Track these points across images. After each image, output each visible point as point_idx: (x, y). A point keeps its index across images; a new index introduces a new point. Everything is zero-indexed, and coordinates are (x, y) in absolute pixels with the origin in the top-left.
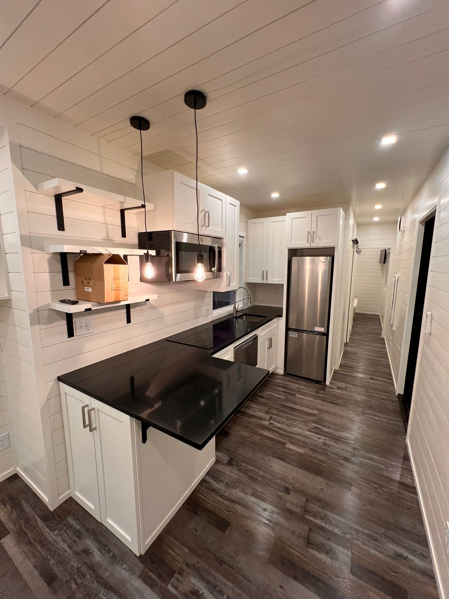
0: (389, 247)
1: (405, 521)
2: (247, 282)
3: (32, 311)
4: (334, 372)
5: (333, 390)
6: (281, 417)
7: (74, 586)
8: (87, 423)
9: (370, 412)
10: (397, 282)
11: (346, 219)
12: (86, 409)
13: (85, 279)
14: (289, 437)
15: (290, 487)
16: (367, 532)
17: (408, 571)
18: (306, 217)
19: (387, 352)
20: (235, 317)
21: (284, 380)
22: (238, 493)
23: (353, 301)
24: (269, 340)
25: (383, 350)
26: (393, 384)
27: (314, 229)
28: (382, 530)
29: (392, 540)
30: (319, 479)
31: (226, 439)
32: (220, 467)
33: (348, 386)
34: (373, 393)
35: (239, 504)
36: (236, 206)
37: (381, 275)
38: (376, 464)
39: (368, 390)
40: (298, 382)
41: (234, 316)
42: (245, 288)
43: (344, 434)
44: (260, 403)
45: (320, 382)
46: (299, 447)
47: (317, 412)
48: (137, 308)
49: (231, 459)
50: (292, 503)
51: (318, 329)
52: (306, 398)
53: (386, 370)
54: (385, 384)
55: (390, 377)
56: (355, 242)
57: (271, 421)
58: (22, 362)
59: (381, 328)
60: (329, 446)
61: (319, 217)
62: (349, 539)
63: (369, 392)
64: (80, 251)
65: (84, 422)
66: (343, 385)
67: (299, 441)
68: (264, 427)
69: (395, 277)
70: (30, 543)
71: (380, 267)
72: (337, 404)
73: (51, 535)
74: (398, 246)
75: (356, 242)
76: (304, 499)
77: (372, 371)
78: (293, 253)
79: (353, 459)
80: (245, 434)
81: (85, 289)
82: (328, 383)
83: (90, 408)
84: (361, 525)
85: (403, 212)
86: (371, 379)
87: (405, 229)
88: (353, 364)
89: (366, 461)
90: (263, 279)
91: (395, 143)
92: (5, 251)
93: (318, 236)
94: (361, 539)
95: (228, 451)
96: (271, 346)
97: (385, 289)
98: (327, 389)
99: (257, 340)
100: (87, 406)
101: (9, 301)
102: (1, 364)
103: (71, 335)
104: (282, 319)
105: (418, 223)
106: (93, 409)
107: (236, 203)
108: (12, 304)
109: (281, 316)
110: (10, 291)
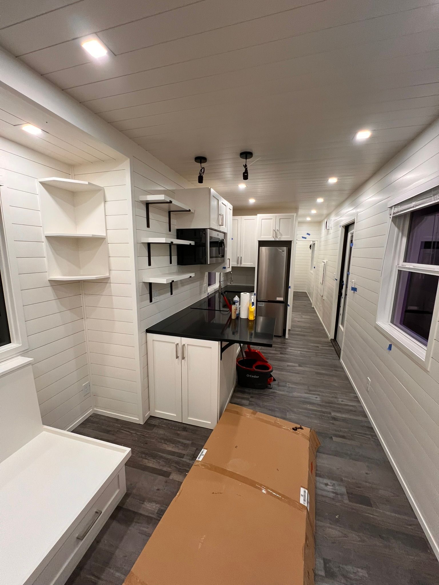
0: (315, 240)
10: (325, 265)
12: (178, 346)
18: (272, 219)
27: (277, 228)
36: (231, 210)
41: (219, 292)
51: (278, 299)
61: (281, 219)
65: (177, 355)
69: (323, 262)
78: (261, 244)
82: (287, 337)
87: (330, 228)
90: (238, 263)
91: (336, 183)
92: (108, 242)
93: (281, 233)
98: (287, 341)
100: (178, 344)
101: (108, 278)
102: (86, 328)
103: (151, 301)
104: (253, 293)
105: (341, 226)
106: (184, 345)
107: (231, 207)
108: (110, 280)
109: (253, 291)
110: (110, 271)
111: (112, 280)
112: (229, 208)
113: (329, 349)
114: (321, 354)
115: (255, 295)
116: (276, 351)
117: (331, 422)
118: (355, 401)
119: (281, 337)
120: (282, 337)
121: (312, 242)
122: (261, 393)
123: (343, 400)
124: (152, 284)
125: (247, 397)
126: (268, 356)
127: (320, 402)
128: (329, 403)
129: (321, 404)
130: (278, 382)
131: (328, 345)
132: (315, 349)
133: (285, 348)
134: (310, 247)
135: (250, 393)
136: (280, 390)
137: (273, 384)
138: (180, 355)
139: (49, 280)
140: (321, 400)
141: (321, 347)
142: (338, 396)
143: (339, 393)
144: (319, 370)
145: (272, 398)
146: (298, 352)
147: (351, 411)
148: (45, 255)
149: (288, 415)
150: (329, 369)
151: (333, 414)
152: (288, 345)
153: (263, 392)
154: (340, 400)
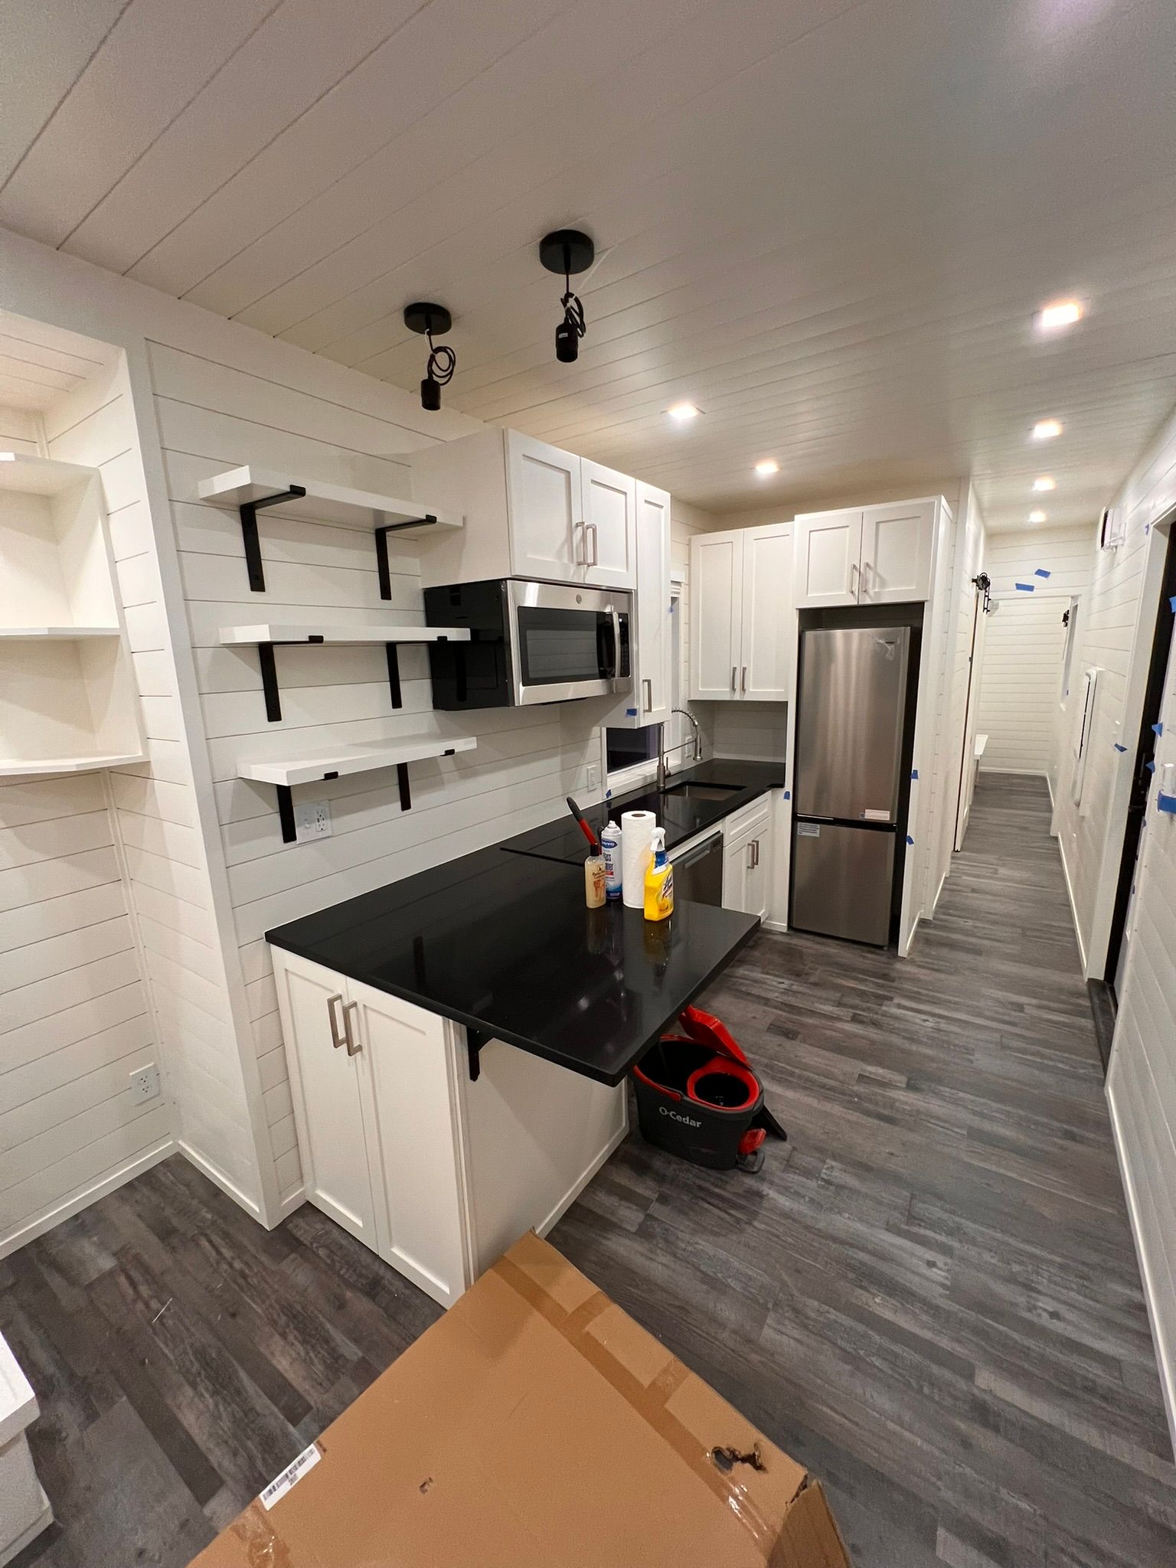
2: (692, 699)
8: (342, 1035)
10: (1092, 688)
11: (956, 525)
12: (337, 1005)
18: (848, 526)
19: (1062, 872)
20: (662, 790)
23: (973, 740)
24: (750, 847)
27: (868, 557)
36: (661, 507)
41: (659, 788)
42: (687, 712)
48: (423, 774)
56: (980, 582)
58: (181, 902)
61: (881, 525)
65: (335, 1034)
69: (1089, 676)
74: (1098, 588)
75: (982, 582)
78: (814, 619)
82: (902, 951)
83: (347, 1003)
85: (1115, 494)
87: (1118, 542)
90: (734, 689)
91: (1078, 322)
92: (130, 648)
93: (879, 576)
96: (757, 861)
99: (722, 847)
100: (336, 997)
102: (130, 908)
103: (289, 835)
104: (782, 792)
105: (1151, 527)
106: (354, 1005)
107: (663, 497)
108: (152, 769)
109: (782, 786)
110: (146, 739)
111: (156, 770)
112: (646, 501)
113: (1065, 1024)
114: (1020, 1044)
115: (788, 798)
116: (839, 1004)
117: (963, 1426)
118: (1128, 1329)
119: (880, 947)
120: (885, 948)
121: (1070, 599)
122: (707, 1185)
123: (1063, 1310)
125: (647, 1193)
126: (802, 1025)
127: (941, 1290)
128: (981, 1308)
129: (944, 1303)
130: (794, 1149)
131: (1072, 1004)
132: (1006, 1018)
133: (881, 999)
134: (1066, 618)
135: (661, 1179)
136: (785, 1190)
137: (771, 1152)
140: (948, 1283)
141: (1035, 1012)
142: (1042, 1283)
143: (1051, 1262)
144: (991, 1119)
145: (738, 1221)
146: (925, 1021)
147: (1091, 1388)
149: (769, 1326)
150: (1037, 1123)
151: (988, 1381)
152: (895, 984)
153: (717, 1186)
154: (1045, 1303)
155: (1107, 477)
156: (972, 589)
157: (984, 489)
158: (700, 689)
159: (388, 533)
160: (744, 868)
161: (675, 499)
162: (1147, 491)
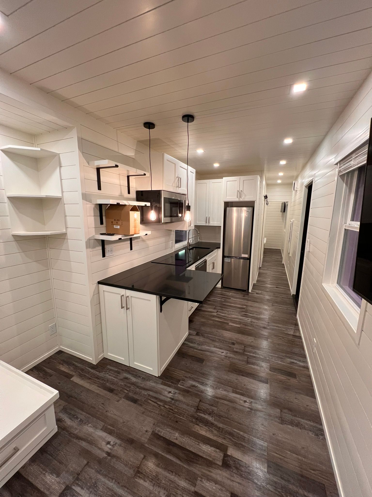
0: (287, 201)
1: (296, 350)
2: (195, 225)
3: (86, 240)
4: (253, 285)
5: (254, 295)
6: (224, 310)
7: (126, 391)
9: (276, 305)
10: (292, 225)
11: (261, 182)
12: (123, 297)
13: (115, 220)
14: (231, 320)
15: (235, 342)
16: (277, 356)
17: (297, 367)
18: (237, 181)
19: (286, 272)
21: (222, 291)
22: (206, 347)
23: (264, 239)
24: (212, 264)
25: (283, 271)
26: (290, 290)
27: (241, 189)
28: (284, 354)
29: (290, 358)
30: (250, 337)
31: (192, 324)
32: (191, 337)
33: (263, 292)
34: (278, 295)
35: (208, 351)
36: (193, 173)
37: (281, 220)
38: (281, 329)
39: (275, 294)
40: (231, 291)
41: (188, 248)
43: (262, 316)
44: (209, 304)
45: (245, 291)
46: (236, 324)
47: (245, 307)
48: (136, 241)
49: (197, 333)
50: (237, 349)
51: (243, 256)
52: (237, 300)
53: (286, 282)
54: (285, 290)
55: (287, 286)
57: (218, 313)
59: (282, 257)
60: (254, 322)
61: (245, 181)
62: (268, 359)
63: (276, 295)
64: (117, 203)
65: (122, 305)
66: (260, 292)
67: (237, 321)
68: (214, 316)
69: (291, 221)
70: (90, 378)
71: (281, 215)
72: (257, 302)
73: (102, 375)
74: (293, 200)
75: (266, 197)
76: (243, 346)
77: (277, 284)
78: (228, 205)
79: (268, 327)
80: (203, 320)
81: (114, 227)
82: (250, 291)
84: (274, 354)
85: (296, 178)
86: (277, 287)
87: (298, 189)
88: (265, 280)
89: (275, 328)
90: (206, 222)
91: (292, 143)
92: (64, 202)
93: (244, 194)
94: (274, 359)
95: (195, 329)
96: (214, 268)
97: (285, 230)
98: (250, 295)
99: (207, 263)
100: (123, 295)
101: (65, 234)
102: (51, 277)
103: (104, 256)
105: (304, 187)
106: (128, 297)
107: (194, 171)
108: (67, 236)
109: (220, 248)
110: (67, 228)
111: (69, 236)
112: (191, 172)
115: (221, 251)
120: (247, 291)
124: (105, 241)
138: (124, 305)
139: (13, 235)
148: (8, 214)
155: (295, 173)
156: (263, 198)
157: (267, 174)
158: (197, 222)
159: (130, 177)
160: (211, 269)
161: (196, 172)
162: (303, 178)
